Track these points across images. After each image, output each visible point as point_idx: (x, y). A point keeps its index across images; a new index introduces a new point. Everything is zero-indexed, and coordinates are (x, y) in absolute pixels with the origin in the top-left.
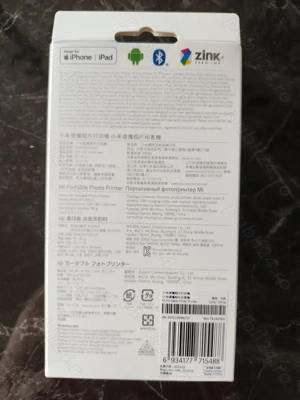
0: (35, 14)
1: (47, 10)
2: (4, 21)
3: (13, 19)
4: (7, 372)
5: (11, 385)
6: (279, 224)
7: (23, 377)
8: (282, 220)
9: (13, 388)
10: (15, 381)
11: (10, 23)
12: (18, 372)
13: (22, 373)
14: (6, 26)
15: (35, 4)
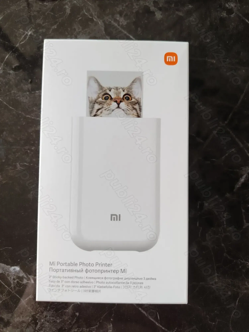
0: (44, 30)
1: (53, 27)
2: (21, 37)
3: (27, 35)
4: (33, 314)
5: (36, 324)
6: (242, 180)
7: (46, 316)
8: (244, 177)
9: (38, 326)
10: (40, 321)
11: (25, 38)
12: (42, 313)
13: (45, 313)
14: (22, 41)
15: (43, 23)
